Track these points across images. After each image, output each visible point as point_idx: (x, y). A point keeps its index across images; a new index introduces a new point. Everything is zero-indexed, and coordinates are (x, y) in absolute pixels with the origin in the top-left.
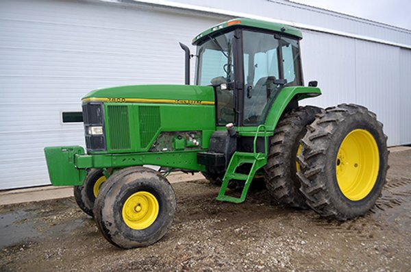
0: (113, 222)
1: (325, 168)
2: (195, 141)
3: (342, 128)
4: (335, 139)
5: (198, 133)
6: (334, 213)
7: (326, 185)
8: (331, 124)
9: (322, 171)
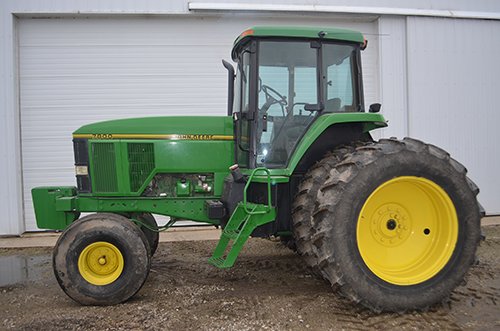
0: (65, 272)
1: (331, 232)
2: (206, 185)
3: (367, 175)
4: (352, 190)
5: (210, 176)
6: (355, 299)
7: (334, 256)
8: (350, 168)
9: (327, 235)
